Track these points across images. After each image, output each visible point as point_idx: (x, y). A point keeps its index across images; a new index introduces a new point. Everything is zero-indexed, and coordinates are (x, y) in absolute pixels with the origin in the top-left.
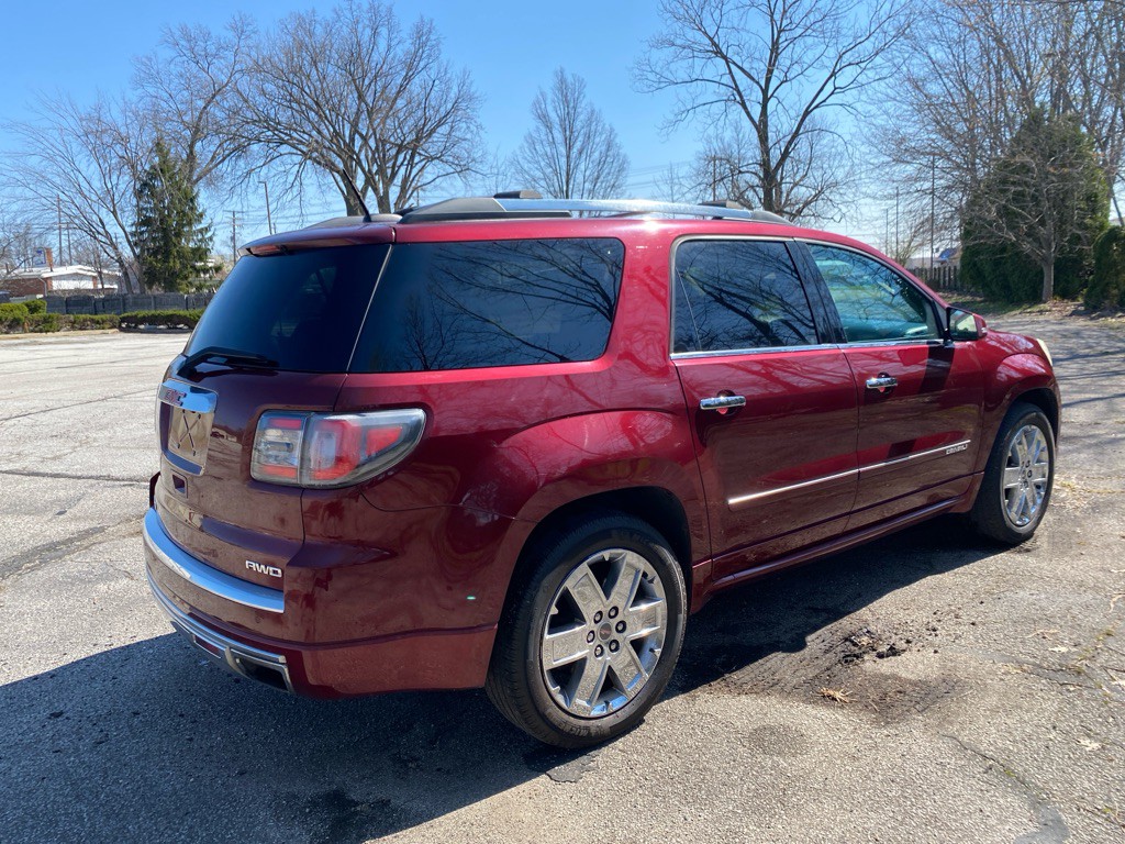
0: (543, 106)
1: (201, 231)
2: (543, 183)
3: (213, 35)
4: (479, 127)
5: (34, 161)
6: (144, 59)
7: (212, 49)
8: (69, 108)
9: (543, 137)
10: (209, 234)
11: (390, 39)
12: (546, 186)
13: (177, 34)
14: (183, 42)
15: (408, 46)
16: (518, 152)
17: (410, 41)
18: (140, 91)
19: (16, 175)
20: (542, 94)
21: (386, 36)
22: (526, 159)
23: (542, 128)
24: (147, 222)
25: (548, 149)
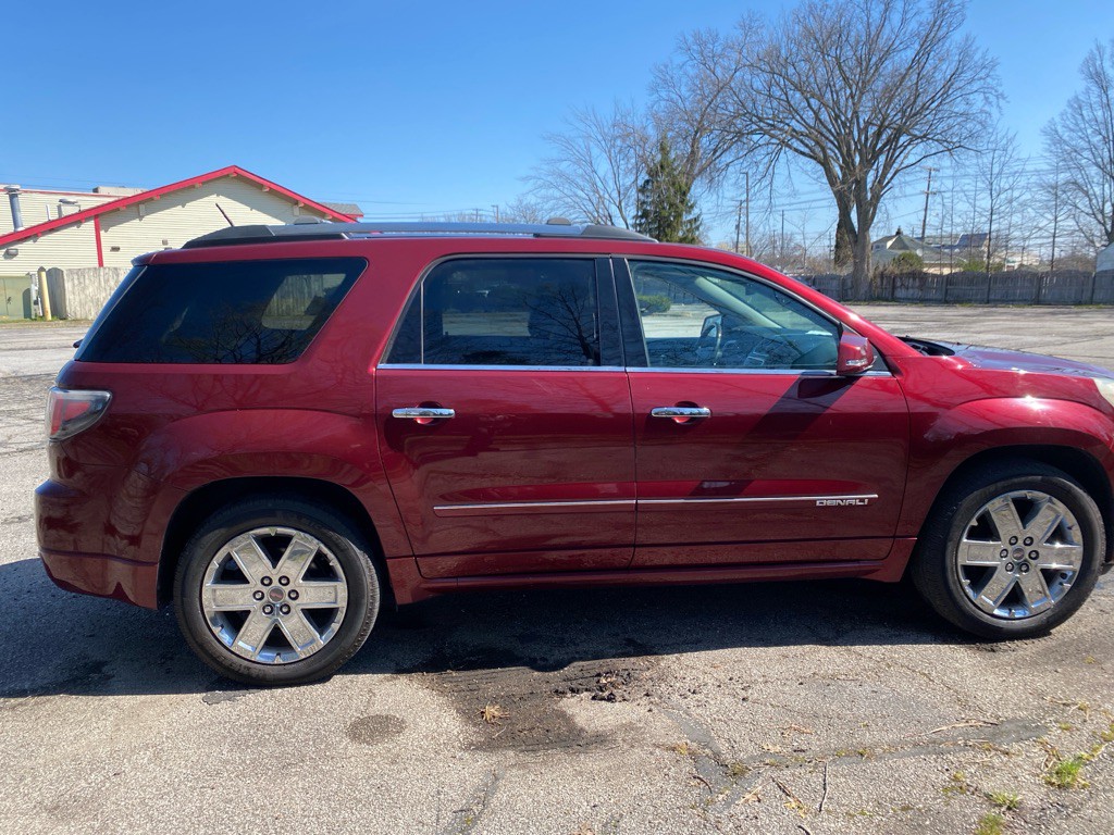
0: (1098, 63)
1: (690, 221)
2: (1086, 154)
3: (721, 36)
4: (1000, 96)
5: (564, 166)
6: (662, 67)
7: (718, 49)
8: (593, 118)
9: (1094, 99)
10: (698, 223)
11: (905, 12)
12: (1091, 157)
13: (690, 40)
14: (695, 47)
15: (927, 16)
16: (1057, 119)
17: (931, 10)
18: (655, 96)
19: (549, 178)
20: (1098, 48)
21: (901, 10)
22: (1067, 127)
23: (1095, 89)
24: (645, 214)
25: (1099, 113)
